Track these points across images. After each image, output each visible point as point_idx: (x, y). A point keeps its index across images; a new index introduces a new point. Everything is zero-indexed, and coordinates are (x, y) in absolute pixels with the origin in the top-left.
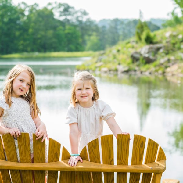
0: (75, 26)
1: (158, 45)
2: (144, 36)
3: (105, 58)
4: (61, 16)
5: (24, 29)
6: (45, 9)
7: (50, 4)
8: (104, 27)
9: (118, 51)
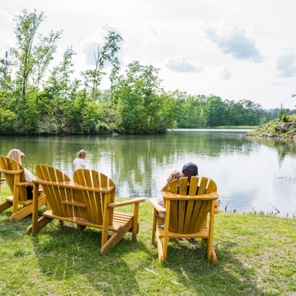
0: (254, 112)
1: (290, 123)
2: (282, 118)
3: (261, 129)
4: (246, 107)
5: (227, 113)
6: (239, 103)
7: (241, 101)
8: (270, 113)
9: (269, 125)
